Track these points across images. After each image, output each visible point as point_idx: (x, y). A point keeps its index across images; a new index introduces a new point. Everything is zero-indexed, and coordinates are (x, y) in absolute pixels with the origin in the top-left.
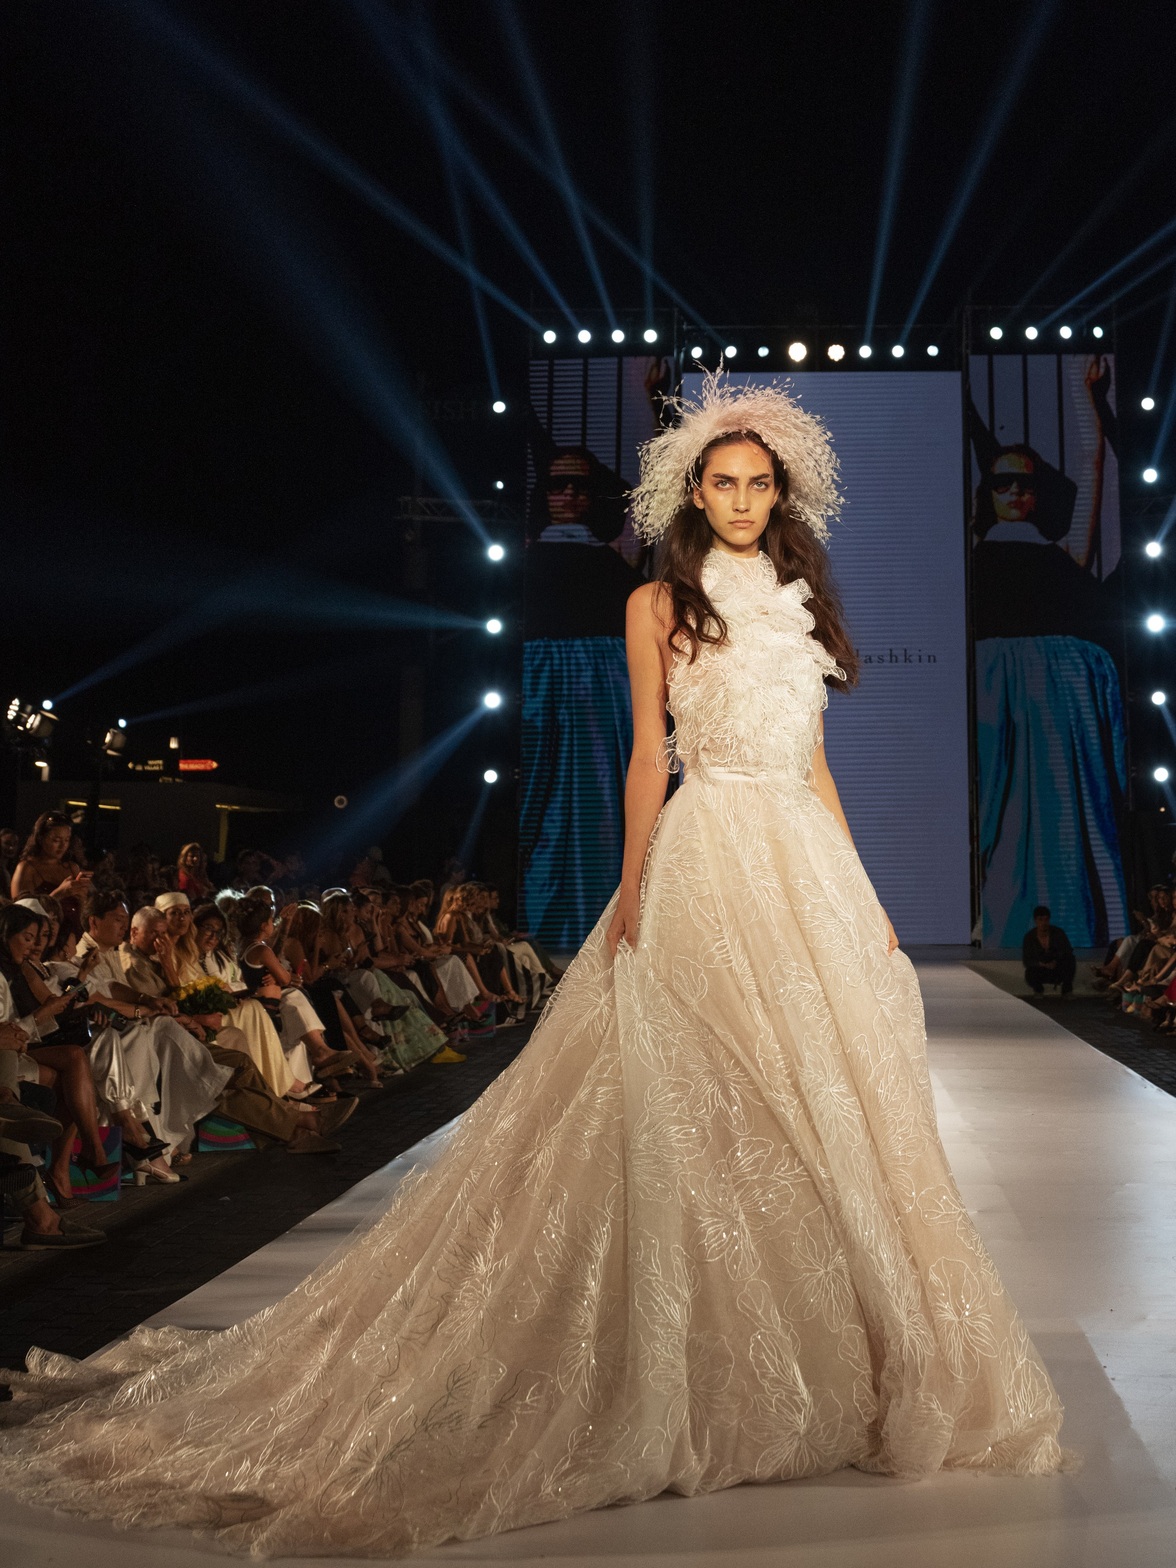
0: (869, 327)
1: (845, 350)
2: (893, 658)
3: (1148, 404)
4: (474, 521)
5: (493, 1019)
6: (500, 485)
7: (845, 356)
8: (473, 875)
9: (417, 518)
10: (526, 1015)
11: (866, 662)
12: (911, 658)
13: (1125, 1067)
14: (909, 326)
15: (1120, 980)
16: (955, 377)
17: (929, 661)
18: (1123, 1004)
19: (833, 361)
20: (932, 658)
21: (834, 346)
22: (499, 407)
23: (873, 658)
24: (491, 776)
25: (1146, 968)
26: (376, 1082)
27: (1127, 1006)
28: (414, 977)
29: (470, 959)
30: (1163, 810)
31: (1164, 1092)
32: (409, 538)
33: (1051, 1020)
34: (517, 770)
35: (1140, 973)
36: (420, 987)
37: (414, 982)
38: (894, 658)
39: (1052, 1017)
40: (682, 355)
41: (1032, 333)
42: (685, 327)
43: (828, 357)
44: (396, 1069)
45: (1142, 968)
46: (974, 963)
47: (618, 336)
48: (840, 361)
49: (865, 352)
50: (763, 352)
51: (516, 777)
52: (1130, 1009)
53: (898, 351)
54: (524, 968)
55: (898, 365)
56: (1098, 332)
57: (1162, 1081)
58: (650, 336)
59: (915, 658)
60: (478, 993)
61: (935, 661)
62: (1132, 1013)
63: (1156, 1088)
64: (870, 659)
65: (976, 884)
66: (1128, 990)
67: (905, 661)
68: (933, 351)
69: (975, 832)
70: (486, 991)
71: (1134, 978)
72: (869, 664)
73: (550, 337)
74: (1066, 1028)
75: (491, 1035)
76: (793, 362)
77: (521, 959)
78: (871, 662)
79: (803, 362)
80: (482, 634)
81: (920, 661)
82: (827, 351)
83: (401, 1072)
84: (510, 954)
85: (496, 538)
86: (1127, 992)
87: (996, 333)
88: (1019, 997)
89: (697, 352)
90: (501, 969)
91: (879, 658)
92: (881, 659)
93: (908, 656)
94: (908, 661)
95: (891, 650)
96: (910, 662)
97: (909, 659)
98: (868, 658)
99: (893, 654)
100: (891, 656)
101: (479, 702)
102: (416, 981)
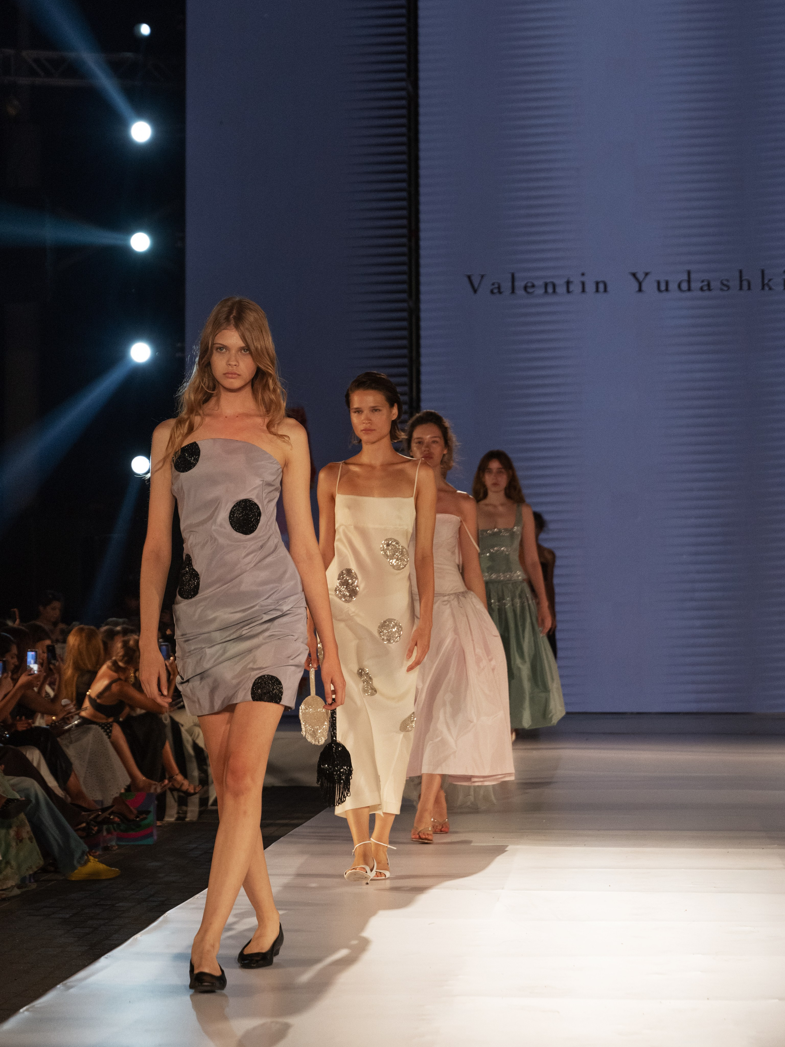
2: (743, 283)
5: (151, 818)
6: (145, 30)
9: (24, 81)
10: (201, 813)
11: (702, 289)
12: (771, 283)
23: (713, 284)
24: (141, 465)
28: (35, 757)
29: (117, 731)
32: (12, 111)
36: (45, 772)
37: (35, 764)
38: (745, 284)
54: (196, 746)
59: (777, 285)
60: (128, 781)
64: (709, 285)
67: (763, 288)
70: (141, 777)
72: (707, 293)
75: (149, 841)
77: (190, 732)
78: (709, 289)
80: (127, 251)
84: (176, 727)
85: (140, 111)
90: (164, 744)
91: (722, 283)
92: (725, 286)
93: (766, 281)
94: (767, 288)
95: (741, 272)
96: (770, 289)
97: (768, 285)
98: (706, 283)
99: (744, 278)
100: (741, 281)
101: (122, 354)
102: (39, 764)
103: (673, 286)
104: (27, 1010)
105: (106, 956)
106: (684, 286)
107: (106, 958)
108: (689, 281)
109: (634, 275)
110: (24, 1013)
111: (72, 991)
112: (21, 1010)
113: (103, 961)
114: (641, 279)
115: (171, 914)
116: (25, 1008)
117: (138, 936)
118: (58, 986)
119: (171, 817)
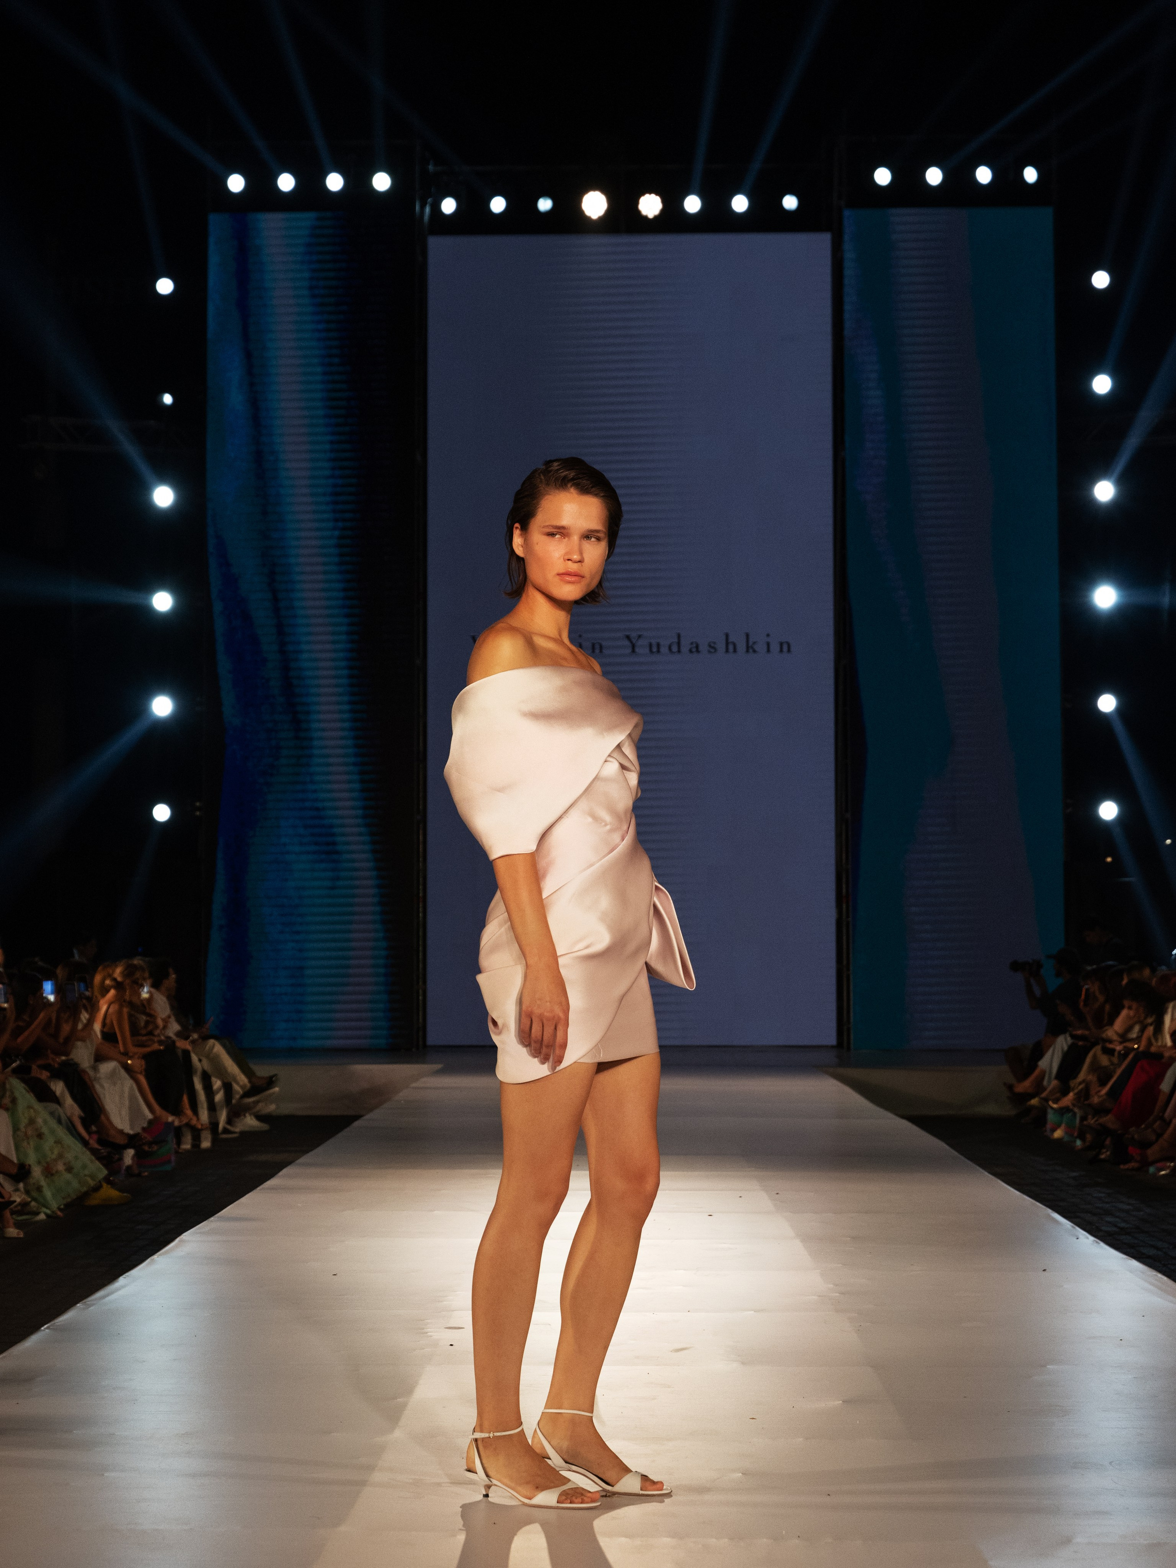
0: (699, 167)
1: (663, 202)
2: (730, 645)
3: (1101, 280)
4: (131, 450)
5: (169, 1145)
6: (168, 399)
7: (663, 211)
8: (140, 950)
9: (51, 447)
11: (691, 651)
12: (756, 647)
13: (1049, 1211)
14: (756, 166)
15: (1044, 1095)
16: (824, 240)
17: (781, 651)
18: (1048, 1126)
19: (646, 217)
20: (785, 648)
21: (647, 195)
22: (165, 286)
23: (701, 647)
24: (162, 813)
25: (1082, 1076)
26: (12, 1232)
27: (1054, 1130)
28: (58, 1087)
30: (1109, 859)
31: (1102, 1244)
33: (947, 1147)
34: (198, 804)
35: (1072, 1083)
36: (69, 1101)
37: (58, 1094)
38: (731, 647)
39: (948, 1144)
40: (428, 210)
41: (934, 176)
42: (431, 168)
43: (639, 212)
44: (38, 1214)
45: (1075, 1077)
46: (841, 1070)
47: (335, 182)
48: (656, 217)
49: (692, 204)
50: (545, 205)
51: (198, 813)
52: (1058, 1134)
53: (740, 203)
55: (740, 223)
56: (1030, 175)
57: (1101, 1230)
58: (382, 182)
59: (761, 647)
61: (789, 651)
62: (1059, 1140)
63: (1091, 1238)
64: (697, 647)
65: (845, 962)
66: (1055, 1106)
67: (747, 651)
68: (790, 202)
69: (844, 891)
70: (159, 1112)
71: (1065, 1092)
72: (696, 655)
73: (236, 183)
74: (969, 1159)
75: (168, 1168)
76: (589, 218)
78: (698, 652)
79: (600, 218)
80: (149, 610)
81: (768, 651)
82: (637, 203)
83: (42, 1216)
85: (163, 478)
86: (1052, 1108)
87: (883, 176)
88: (903, 1117)
89: (449, 206)
91: (710, 646)
92: (712, 648)
93: (751, 643)
94: (751, 651)
95: (727, 635)
96: (754, 651)
97: (752, 648)
98: (694, 645)
99: (730, 640)
100: (727, 644)
101: (143, 709)
102: (62, 1093)
103: (665, 650)
104: (47, 1328)
105: (124, 1276)
106: (675, 649)
107: (125, 1278)
108: (679, 644)
109: (628, 637)
110: (45, 1331)
111: (92, 1308)
112: (42, 1328)
113: (122, 1281)
114: (634, 641)
115: (186, 1236)
116: (46, 1326)
117: (155, 1257)
118: (78, 1305)
119: (187, 1146)
